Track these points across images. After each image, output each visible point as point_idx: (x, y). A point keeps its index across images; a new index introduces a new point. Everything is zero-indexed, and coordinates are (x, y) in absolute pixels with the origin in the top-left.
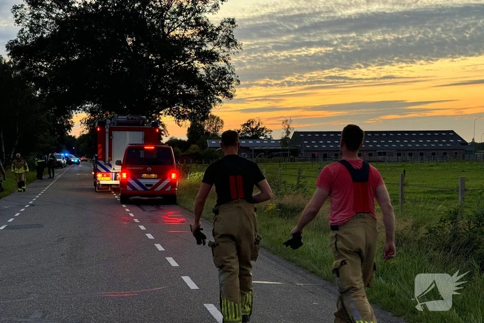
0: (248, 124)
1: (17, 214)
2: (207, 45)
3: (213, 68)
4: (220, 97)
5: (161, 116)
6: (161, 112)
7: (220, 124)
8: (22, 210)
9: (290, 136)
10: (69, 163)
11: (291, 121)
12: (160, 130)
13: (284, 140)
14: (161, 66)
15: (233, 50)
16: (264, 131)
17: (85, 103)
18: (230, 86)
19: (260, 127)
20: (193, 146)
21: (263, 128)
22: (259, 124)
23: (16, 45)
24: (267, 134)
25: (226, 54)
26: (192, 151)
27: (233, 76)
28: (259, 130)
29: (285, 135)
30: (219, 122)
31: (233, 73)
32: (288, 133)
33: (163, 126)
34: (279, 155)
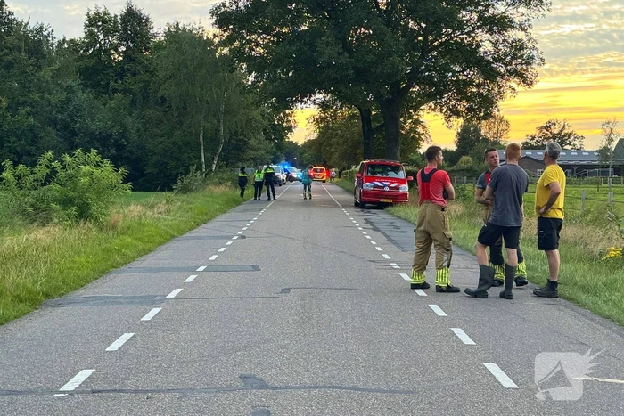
0: (547, 128)
1: (222, 249)
2: (496, 6)
3: (504, 41)
4: (514, 85)
5: (421, 113)
6: (422, 107)
7: (504, 127)
8: (229, 243)
9: (613, 146)
10: (290, 178)
11: (615, 123)
12: (420, 134)
13: (603, 152)
14: (426, 39)
15: (537, 12)
16: (572, 138)
17: (315, 93)
18: (529, 67)
19: (566, 131)
20: (464, 158)
21: (571, 134)
22: (564, 127)
23: (223, 9)
24: (576, 142)
25: (525, 18)
26: (463, 165)
27: (534, 53)
28: (564, 136)
29: (605, 143)
30: (504, 124)
31: (534, 48)
32: (610, 140)
33: (424, 127)
34: (594, 174)
